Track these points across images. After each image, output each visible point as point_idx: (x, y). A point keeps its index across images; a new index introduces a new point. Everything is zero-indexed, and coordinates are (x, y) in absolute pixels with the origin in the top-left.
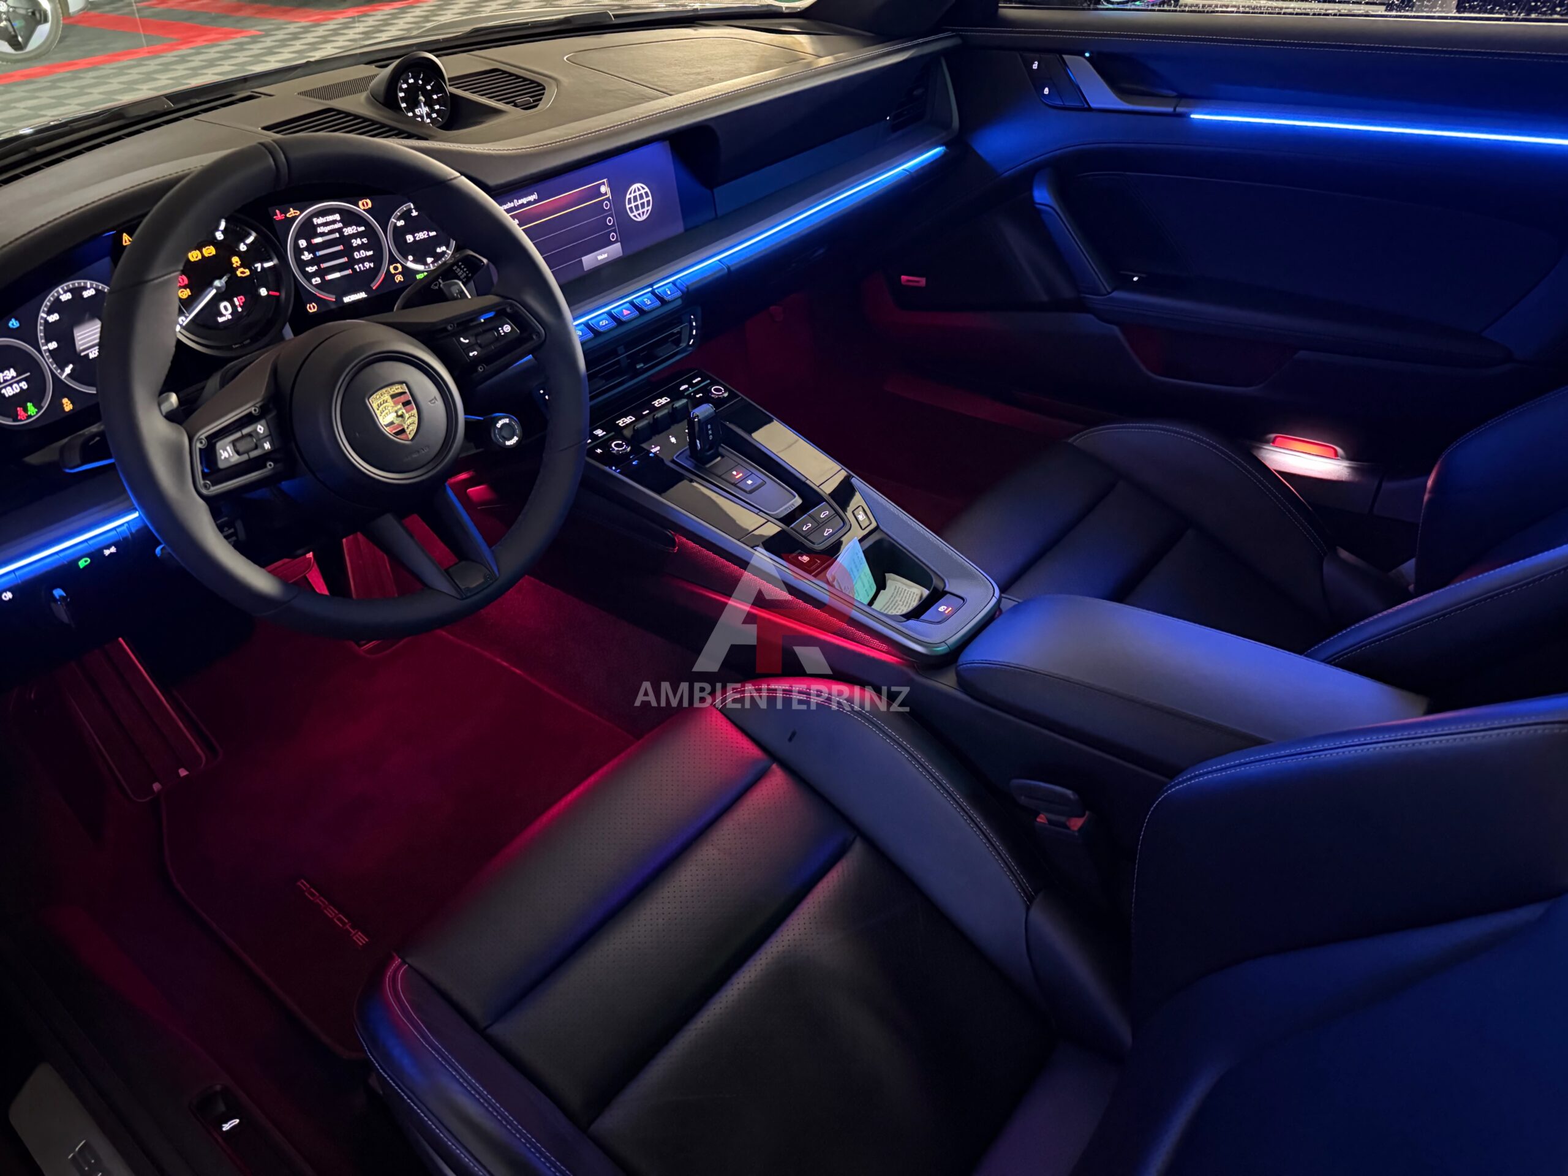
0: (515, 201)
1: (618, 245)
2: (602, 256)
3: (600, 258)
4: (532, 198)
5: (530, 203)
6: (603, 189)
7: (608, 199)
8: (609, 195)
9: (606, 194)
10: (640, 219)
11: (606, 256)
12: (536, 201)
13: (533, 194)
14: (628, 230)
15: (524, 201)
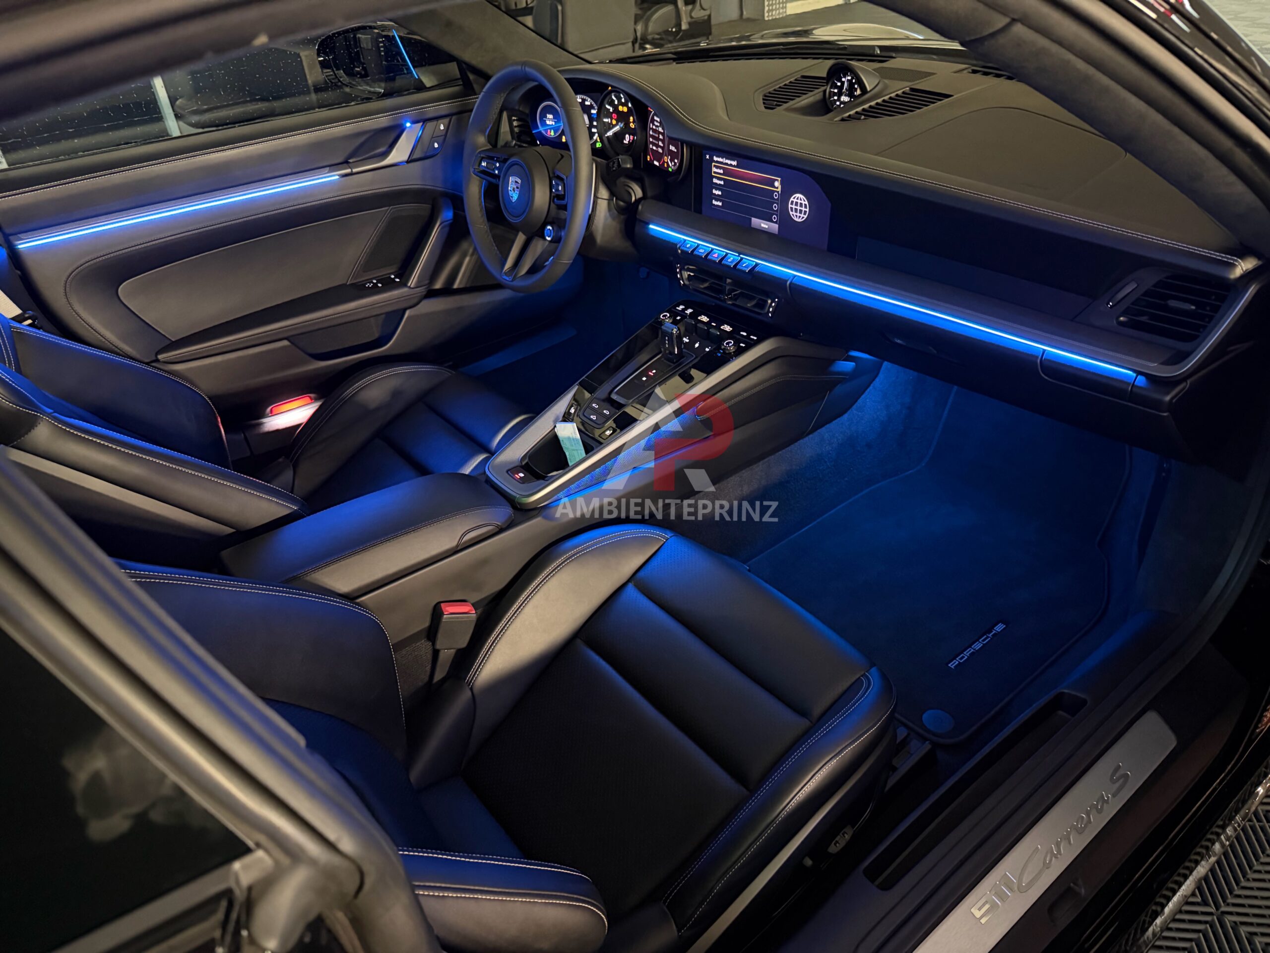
0: (724, 159)
1: (776, 226)
2: (764, 225)
3: (763, 225)
4: (734, 163)
5: (731, 165)
6: (777, 184)
7: (778, 192)
8: (779, 190)
9: (777, 188)
10: (796, 219)
11: (767, 227)
12: (734, 166)
13: (734, 161)
14: (785, 220)
15: (729, 162)
